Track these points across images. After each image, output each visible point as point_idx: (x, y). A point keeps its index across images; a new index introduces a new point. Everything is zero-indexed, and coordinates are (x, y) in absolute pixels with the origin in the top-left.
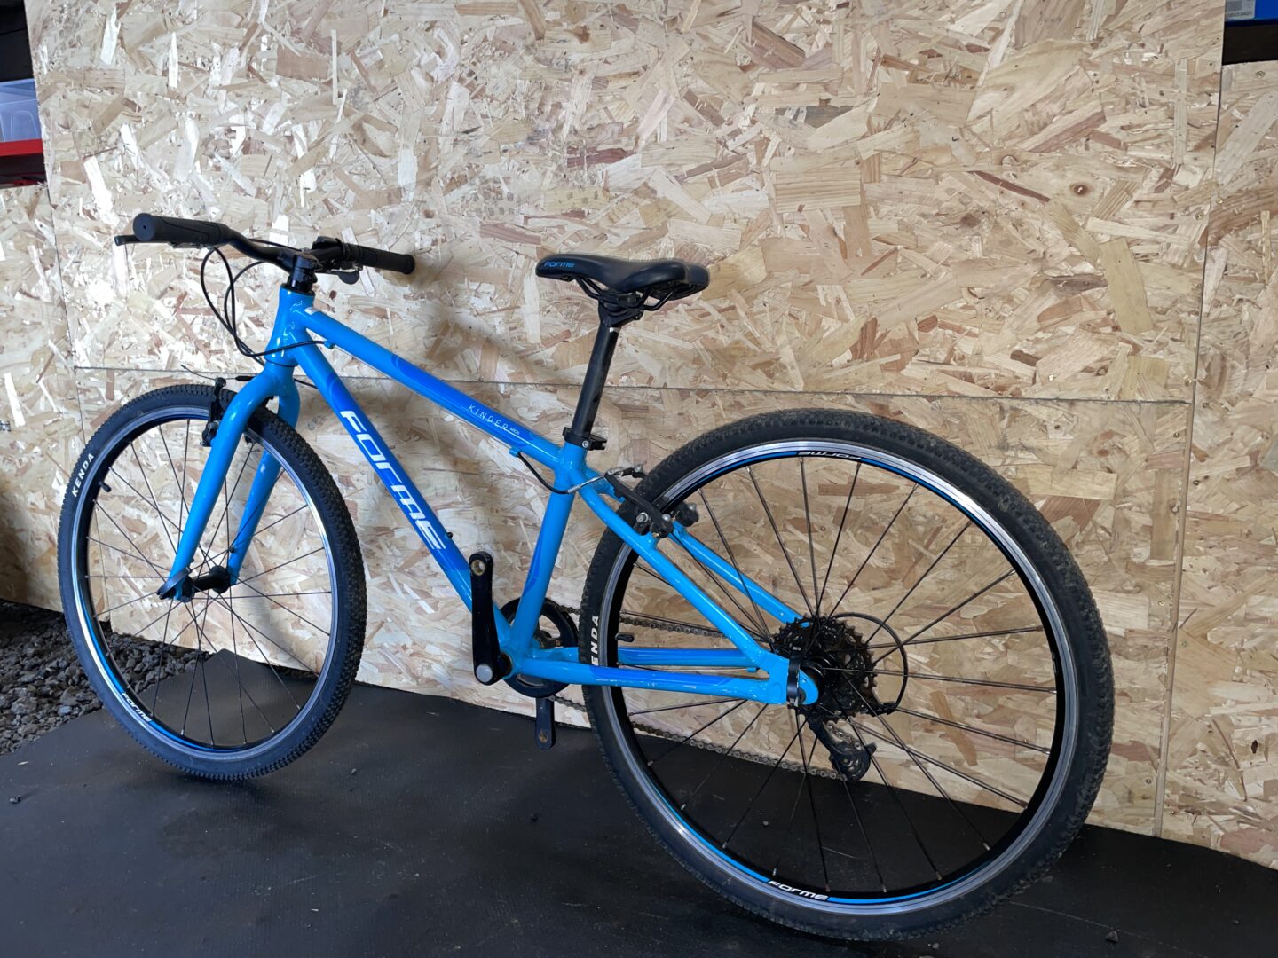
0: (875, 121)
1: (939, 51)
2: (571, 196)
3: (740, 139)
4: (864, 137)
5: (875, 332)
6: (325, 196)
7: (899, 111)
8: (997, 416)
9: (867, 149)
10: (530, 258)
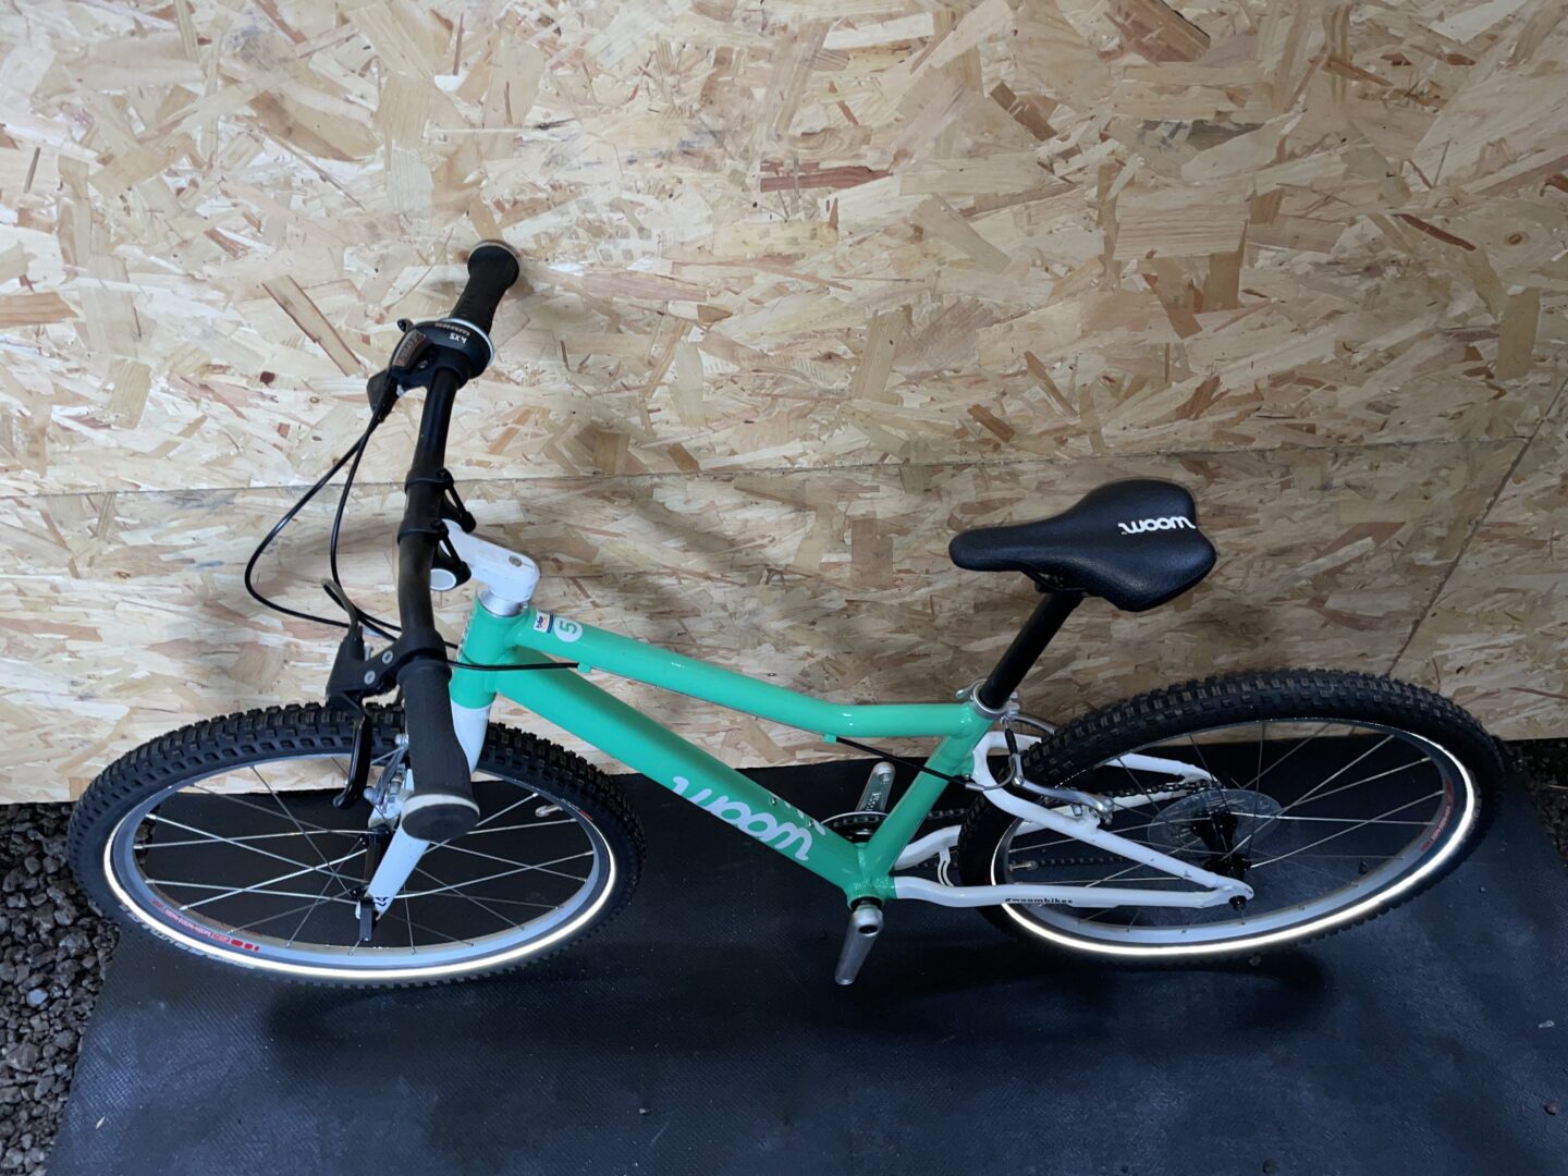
0: (1288, 148)
1: (1408, 57)
2: (767, 233)
3: (1077, 162)
4: (1269, 166)
5: (1213, 390)
6: (207, 225)
7: (1327, 136)
8: (1330, 462)
9: (1268, 183)
10: (686, 320)
